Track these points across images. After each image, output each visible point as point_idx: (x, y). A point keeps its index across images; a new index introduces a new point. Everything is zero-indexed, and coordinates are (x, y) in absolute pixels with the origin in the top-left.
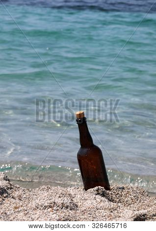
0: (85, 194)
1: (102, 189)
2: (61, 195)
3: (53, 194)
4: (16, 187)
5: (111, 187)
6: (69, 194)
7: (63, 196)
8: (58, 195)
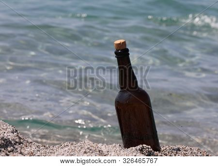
0: (121, 151)
1: (148, 148)
2: (88, 151)
3: (76, 149)
4: (27, 142)
5: (162, 149)
6: (99, 151)
7: (91, 152)
8: (83, 150)
